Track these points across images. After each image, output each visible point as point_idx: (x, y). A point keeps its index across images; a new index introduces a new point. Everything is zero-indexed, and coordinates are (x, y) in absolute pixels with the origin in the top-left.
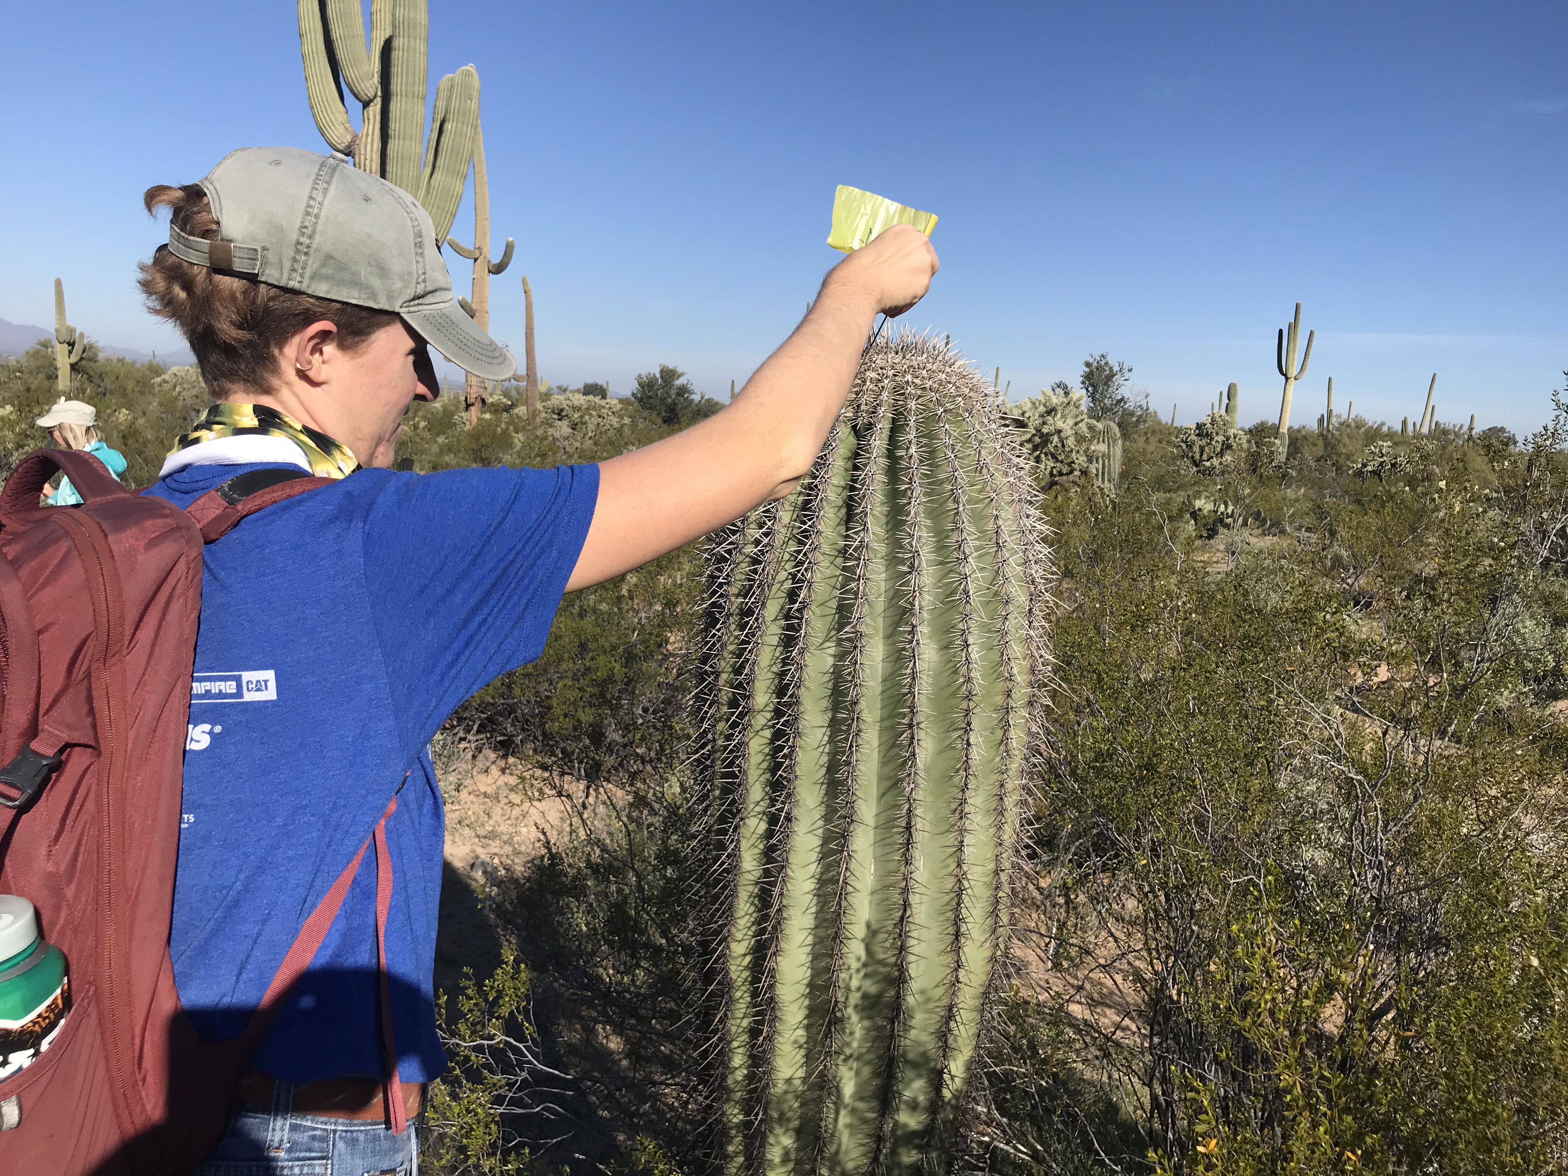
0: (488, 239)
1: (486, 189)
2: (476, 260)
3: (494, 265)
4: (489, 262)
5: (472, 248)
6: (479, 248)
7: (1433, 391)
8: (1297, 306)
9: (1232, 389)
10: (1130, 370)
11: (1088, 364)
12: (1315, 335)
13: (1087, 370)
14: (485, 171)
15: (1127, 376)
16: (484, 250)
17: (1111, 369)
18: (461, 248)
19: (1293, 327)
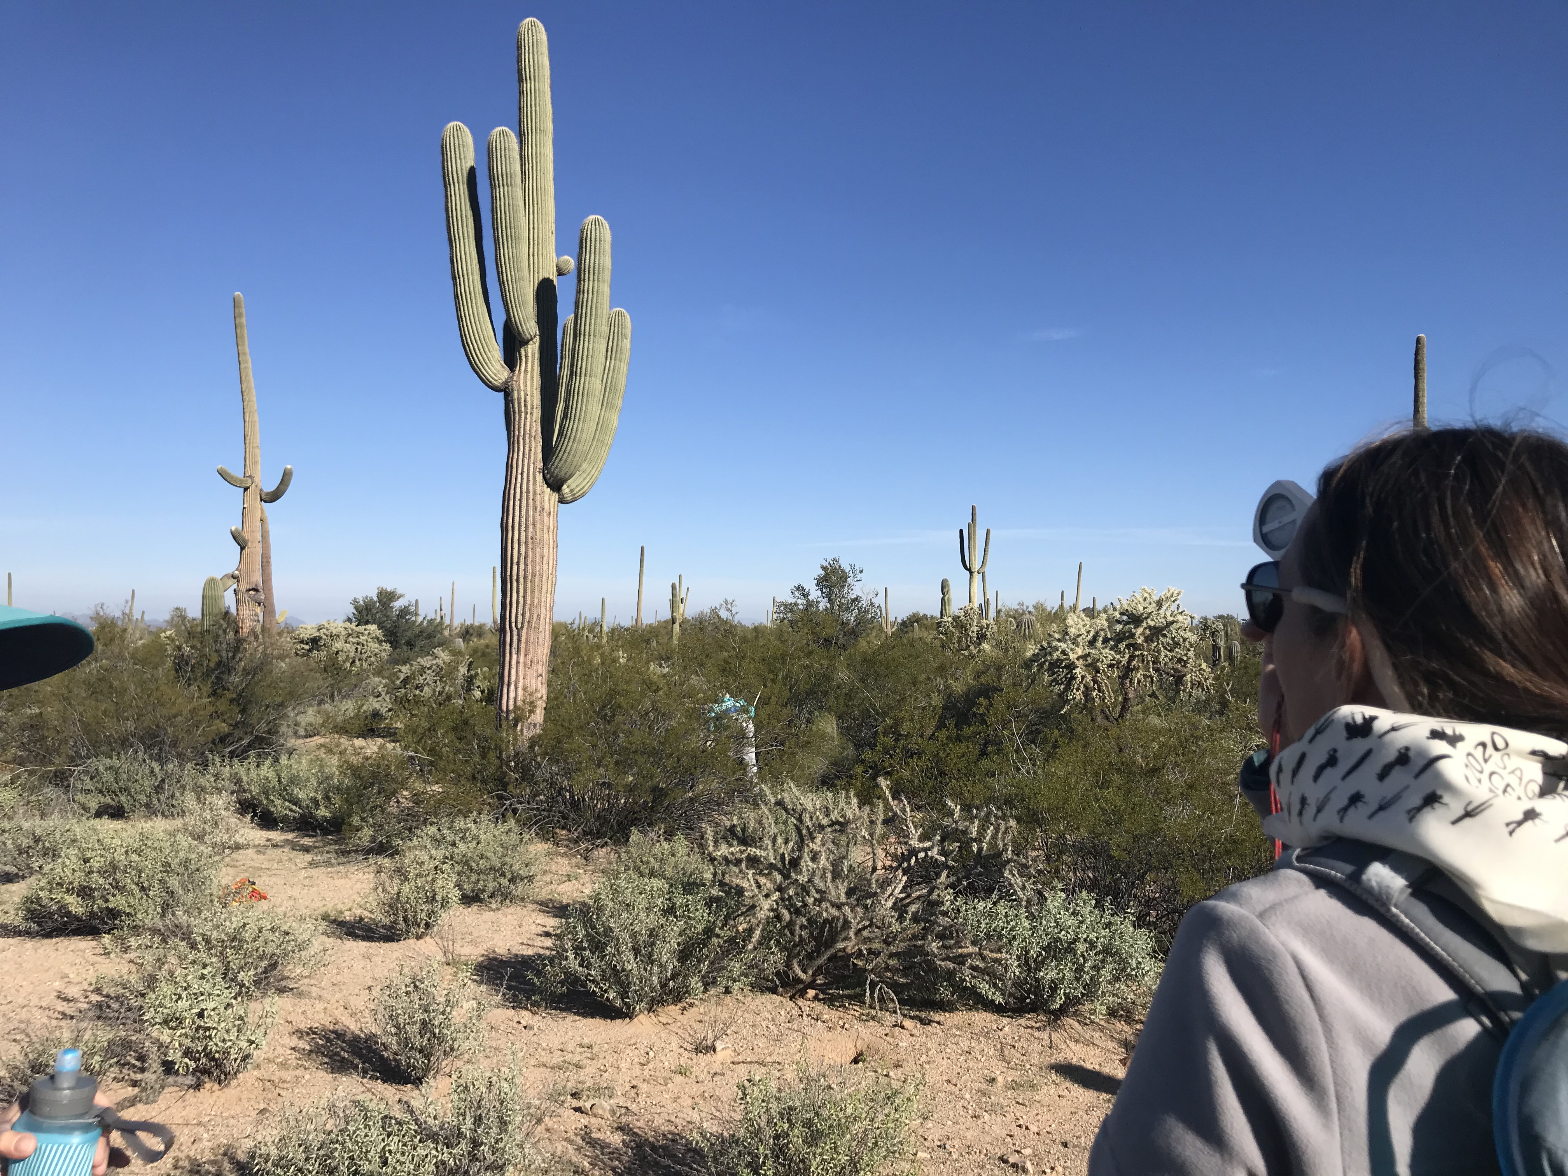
0: (259, 467)
1: (256, 417)
2: (246, 489)
3: (267, 494)
4: (261, 490)
5: (241, 476)
6: (250, 477)
7: (1082, 578)
8: (973, 508)
9: (945, 585)
10: (861, 572)
11: (824, 568)
12: (991, 532)
13: (823, 573)
14: (254, 399)
15: (859, 576)
16: (257, 479)
17: (843, 571)
18: (232, 477)
19: (972, 527)
